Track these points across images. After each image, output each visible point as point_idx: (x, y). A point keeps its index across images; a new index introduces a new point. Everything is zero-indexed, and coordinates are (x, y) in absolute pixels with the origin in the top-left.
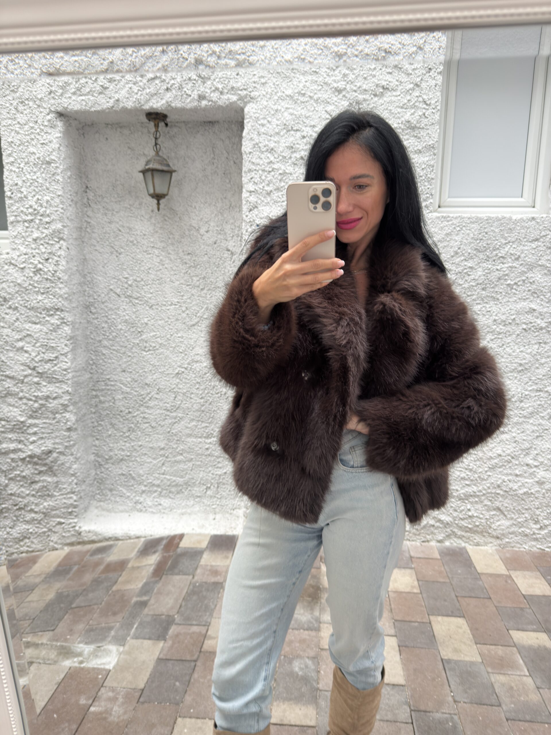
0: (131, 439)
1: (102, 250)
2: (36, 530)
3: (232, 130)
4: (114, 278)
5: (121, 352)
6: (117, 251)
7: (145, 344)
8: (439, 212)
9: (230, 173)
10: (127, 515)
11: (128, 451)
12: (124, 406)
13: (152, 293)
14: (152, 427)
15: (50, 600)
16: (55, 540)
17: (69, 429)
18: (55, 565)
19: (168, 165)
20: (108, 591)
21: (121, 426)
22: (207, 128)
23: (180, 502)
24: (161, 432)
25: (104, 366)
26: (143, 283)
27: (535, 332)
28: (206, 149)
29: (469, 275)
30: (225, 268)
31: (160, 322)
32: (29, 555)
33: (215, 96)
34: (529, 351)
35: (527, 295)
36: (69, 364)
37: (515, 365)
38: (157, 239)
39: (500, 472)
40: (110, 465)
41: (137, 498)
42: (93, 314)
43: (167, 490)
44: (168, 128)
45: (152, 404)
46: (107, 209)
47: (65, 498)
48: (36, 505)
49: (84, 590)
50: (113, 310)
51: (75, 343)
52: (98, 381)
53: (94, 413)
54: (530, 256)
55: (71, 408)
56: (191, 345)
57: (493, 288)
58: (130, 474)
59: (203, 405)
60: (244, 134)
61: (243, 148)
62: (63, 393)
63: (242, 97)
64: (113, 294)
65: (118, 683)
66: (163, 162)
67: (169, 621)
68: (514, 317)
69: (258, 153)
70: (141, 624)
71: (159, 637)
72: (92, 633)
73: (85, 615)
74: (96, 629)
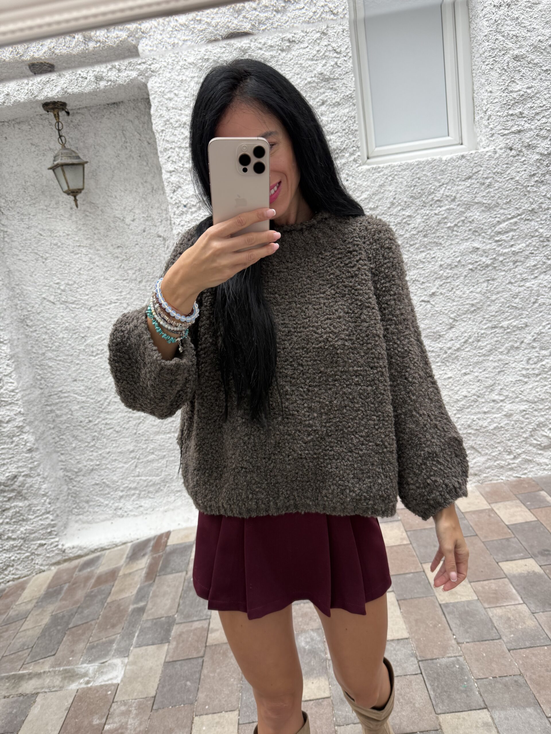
0: (97, 448)
1: (25, 259)
2: (18, 556)
3: (140, 109)
4: (45, 286)
5: (68, 361)
6: (42, 257)
7: (91, 349)
8: (368, 164)
9: (146, 155)
10: (109, 523)
11: (97, 460)
12: (83, 416)
13: (88, 295)
14: (117, 432)
15: (46, 625)
16: (40, 563)
17: (30, 451)
18: (45, 587)
19: (78, 157)
20: (103, 604)
21: (84, 437)
22: (112, 110)
23: (160, 500)
24: (127, 435)
25: (53, 378)
26: (76, 285)
27: (482, 271)
28: (115, 134)
29: (409, 224)
30: (160, 255)
31: (102, 324)
32: (16, 582)
33: (113, 75)
34: (479, 290)
35: (469, 234)
36: (15, 384)
37: (467, 306)
38: (82, 237)
39: (468, 412)
40: (81, 477)
41: (116, 504)
42: (31, 327)
43: (145, 490)
44: (70, 117)
46: (22, 214)
47: (41, 520)
48: (13, 531)
49: (79, 607)
50: (50, 319)
51: (18, 361)
52: (50, 396)
53: (53, 428)
54: (466, 195)
55: (27, 428)
57: (434, 233)
58: (104, 483)
60: (152, 111)
61: (154, 126)
62: (15, 415)
63: (142, 72)
64: (47, 303)
65: (129, 696)
66: (71, 154)
67: (170, 623)
68: (459, 259)
69: (171, 130)
70: (141, 631)
71: (162, 640)
72: (94, 650)
73: (83, 634)
74: (97, 645)
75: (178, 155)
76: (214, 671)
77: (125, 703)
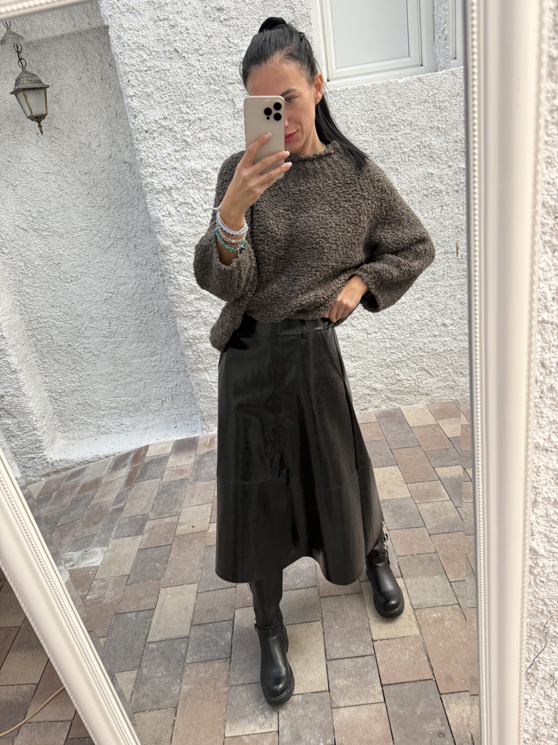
0: (78, 370)
4: (17, 213)
5: (45, 287)
6: (12, 184)
7: (66, 276)
9: (108, 78)
10: (93, 439)
11: (79, 382)
12: (62, 341)
13: (58, 222)
14: (96, 356)
16: (31, 475)
17: (14, 372)
19: (39, 81)
20: (87, 506)
21: (65, 360)
23: (140, 419)
24: (105, 359)
25: (31, 305)
26: (46, 213)
27: (436, 196)
28: (76, 55)
30: (126, 181)
31: (75, 251)
35: (424, 160)
38: (49, 163)
40: (65, 398)
41: (100, 423)
43: (125, 410)
45: (88, 333)
47: (29, 436)
49: (66, 510)
50: (25, 247)
52: (30, 321)
54: (421, 120)
55: (10, 351)
56: (112, 269)
58: (86, 403)
59: (140, 326)
61: (112, 48)
64: (21, 230)
65: (107, 574)
66: (32, 77)
67: (145, 518)
68: (415, 184)
69: (128, 52)
70: (119, 526)
71: (137, 533)
72: (78, 542)
73: (70, 529)
74: (81, 538)
75: (137, 78)
76: (180, 555)
77: (103, 580)
